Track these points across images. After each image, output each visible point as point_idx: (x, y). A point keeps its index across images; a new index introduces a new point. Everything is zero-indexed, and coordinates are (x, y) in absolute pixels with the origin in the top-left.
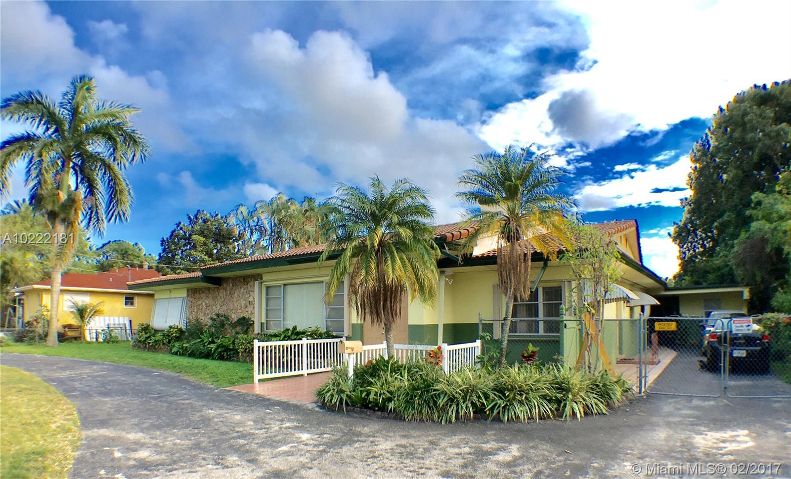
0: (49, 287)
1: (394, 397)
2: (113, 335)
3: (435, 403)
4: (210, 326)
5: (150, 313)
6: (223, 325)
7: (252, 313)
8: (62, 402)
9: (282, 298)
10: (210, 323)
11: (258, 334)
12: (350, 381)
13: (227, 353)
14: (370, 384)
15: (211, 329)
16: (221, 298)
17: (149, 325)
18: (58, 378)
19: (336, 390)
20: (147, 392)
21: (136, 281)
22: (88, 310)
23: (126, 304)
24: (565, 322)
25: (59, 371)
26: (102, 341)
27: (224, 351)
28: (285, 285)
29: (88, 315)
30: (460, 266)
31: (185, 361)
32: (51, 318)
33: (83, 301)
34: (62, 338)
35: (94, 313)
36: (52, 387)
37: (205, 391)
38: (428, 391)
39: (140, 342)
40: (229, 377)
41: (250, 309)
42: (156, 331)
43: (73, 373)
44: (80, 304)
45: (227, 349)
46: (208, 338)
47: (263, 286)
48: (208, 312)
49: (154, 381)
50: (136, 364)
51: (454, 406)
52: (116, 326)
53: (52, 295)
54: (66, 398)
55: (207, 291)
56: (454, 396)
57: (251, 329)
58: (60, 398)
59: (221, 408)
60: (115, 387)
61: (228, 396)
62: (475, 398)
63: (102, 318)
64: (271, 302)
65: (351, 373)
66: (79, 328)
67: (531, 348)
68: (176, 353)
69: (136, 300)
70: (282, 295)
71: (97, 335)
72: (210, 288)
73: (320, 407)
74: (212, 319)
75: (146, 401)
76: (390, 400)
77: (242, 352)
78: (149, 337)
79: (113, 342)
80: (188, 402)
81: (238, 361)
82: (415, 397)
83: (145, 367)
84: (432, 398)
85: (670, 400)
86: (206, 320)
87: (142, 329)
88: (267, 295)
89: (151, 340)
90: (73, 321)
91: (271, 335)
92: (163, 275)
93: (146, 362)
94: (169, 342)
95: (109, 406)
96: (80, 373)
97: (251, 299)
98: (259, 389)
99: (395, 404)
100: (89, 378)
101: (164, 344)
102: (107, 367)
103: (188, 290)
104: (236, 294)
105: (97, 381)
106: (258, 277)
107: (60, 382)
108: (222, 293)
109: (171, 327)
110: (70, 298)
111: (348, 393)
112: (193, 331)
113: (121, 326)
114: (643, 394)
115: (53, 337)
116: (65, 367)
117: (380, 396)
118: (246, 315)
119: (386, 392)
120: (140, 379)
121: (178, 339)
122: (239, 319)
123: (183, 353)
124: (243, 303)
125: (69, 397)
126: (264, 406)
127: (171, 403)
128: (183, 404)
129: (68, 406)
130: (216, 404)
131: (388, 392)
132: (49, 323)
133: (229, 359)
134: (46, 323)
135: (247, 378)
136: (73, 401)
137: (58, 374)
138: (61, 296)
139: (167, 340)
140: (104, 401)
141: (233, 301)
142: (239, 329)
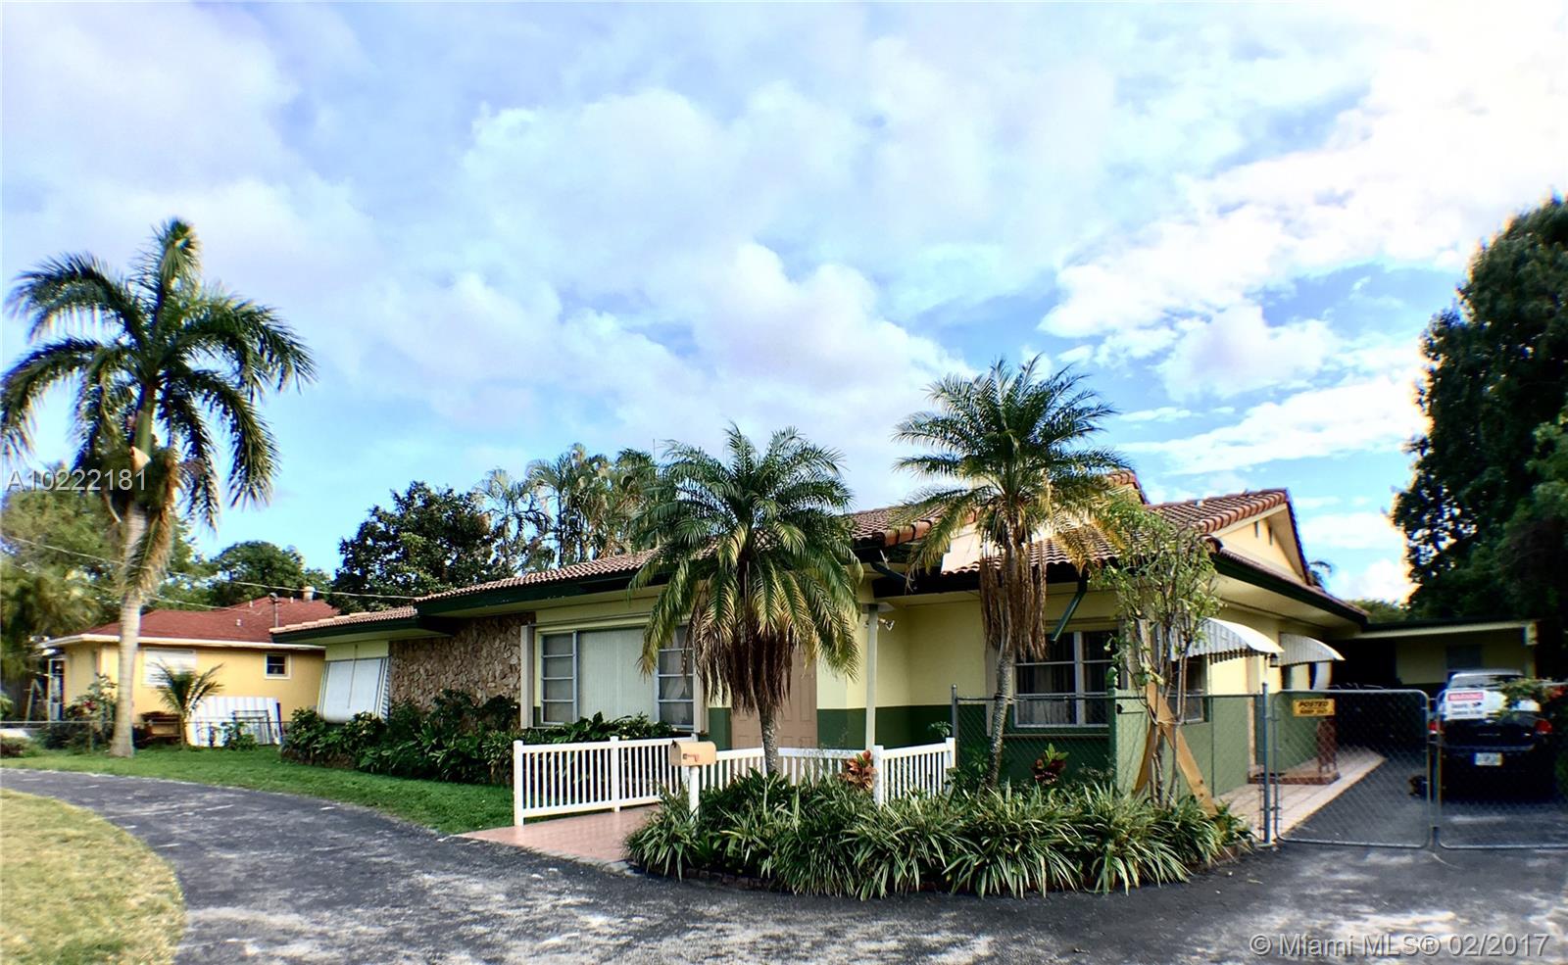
0: (115, 638)
1: (773, 849)
2: (243, 733)
3: (849, 859)
4: (434, 716)
5: (316, 687)
6: (459, 713)
7: (517, 689)
8: (147, 861)
9: (575, 658)
10: (434, 707)
11: (529, 729)
12: (692, 819)
13: (467, 770)
14: (729, 824)
15: (437, 720)
16: (456, 659)
17: (315, 713)
18: (138, 817)
19: (665, 835)
20: (309, 843)
21: (288, 626)
22: (194, 684)
23: (270, 670)
24: (1118, 702)
25: (139, 804)
26: (221, 745)
27: (461, 765)
28: (580, 633)
29: (193, 694)
30: (909, 593)
31: (385, 784)
32: (119, 699)
33: (183, 667)
34: (142, 739)
35: (204, 690)
36: (126, 834)
37: (419, 841)
38: (836, 838)
39: (296, 746)
40: (468, 815)
41: (511, 681)
42: (330, 725)
43: (165, 807)
44: (177, 672)
45: (465, 759)
46: (431, 739)
47: (537, 635)
48: (431, 686)
49: (323, 822)
50: (288, 791)
51: (884, 868)
52: (250, 715)
53: (120, 653)
54: (153, 854)
55: (428, 646)
56: (884, 846)
57: (515, 721)
58: (143, 854)
59: (446, 871)
60: (249, 834)
61: (463, 848)
62: (924, 849)
63: (221, 699)
64: (553, 667)
65: (694, 803)
66: (176, 722)
67: (1051, 753)
68: (366, 770)
69: (290, 664)
70: (575, 652)
71: (212, 733)
72: (432, 639)
73: (635, 869)
74: (437, 700)
75: (306, 858)
76: (764, 854)
77: (496, 767)
78: (316, 737)
79: (244, 747)
80: (385, 859)
81: (488, 783)
82: (811, 847)
83: (306, 796)
84: (845, 850)
85: (1324, 855)
86: (426, 702)
87: (301, 720)
88: (545, 652)
89: (318, 743)
90: (165, 708)
91: (551, 732)
92: (343, 614)
93: (310, 785)
94: (355, 747)
95: (237, 867)
96: (179, 808)
97: (514, 661)
98: (521, 836)
99: (773, 862)
100: (198, 817)
101: (344, 751)
102: (232, 795)
103: (391, 644)
104: (484, 651)
105: (214, 823)
106: (528, 618)
107: (143, 825)
108: (458, 650)
109: (357, 717)
110: (157, 661)
111: (688, 842)
112: (399, 725)
113: (260, 715)
114: (1272, 843)
115: (123, 738)
116: (150, 797)
117: (746, 847)
118: (504, 692)
119: (758, 841)
120: (295, 817)
121: (372, 741)
122: (491, 699)
123: (382, 768)
124: (498, 668)
125: (160, 851)
126: (529, 866)
127: (352, 862)
128: (376, 864)
129: (158, 868)
130: (439, 863)
131: (762, 839)
132: (114, 709)
133: (471, 780)
134: (109, 709)
135: (503, 815)
136: (166, 859)
137: (136, 810)
138: (139, 655)
139: (350, 743)
140: (227, 860)
141: (478, 665)
142: (490, 720)
